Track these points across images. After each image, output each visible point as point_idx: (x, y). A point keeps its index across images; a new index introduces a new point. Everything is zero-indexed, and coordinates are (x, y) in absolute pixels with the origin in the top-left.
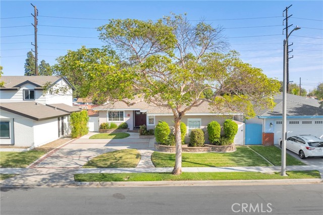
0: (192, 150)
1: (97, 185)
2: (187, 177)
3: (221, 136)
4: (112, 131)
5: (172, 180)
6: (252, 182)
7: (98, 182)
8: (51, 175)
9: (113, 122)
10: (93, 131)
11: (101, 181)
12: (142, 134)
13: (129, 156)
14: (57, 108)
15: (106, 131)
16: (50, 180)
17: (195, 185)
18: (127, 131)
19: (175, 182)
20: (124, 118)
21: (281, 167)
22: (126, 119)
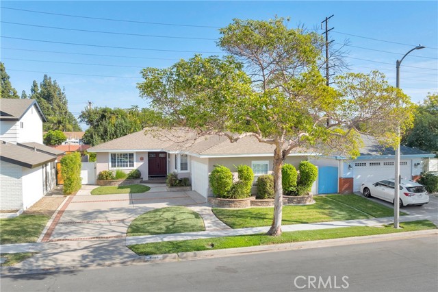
0: (265, 204)
1: (174, 258)
2: (290, 238)
3: (298, 183)
4: (120, 183)
5: (273, 243)
6: (369, 238)
7: (175, 254)
8: (91, 249)
9: (120, 168)
10: (86, 183)
11: (179, 252)
12: (172, 185)
13: (184, 216)
14: (38, 150)
15: (110, 183)
16: (95, 256)
17: (304, 248)
18: (141, 182)
19: (279, 245)
20: (135, 163)
21: (393, 218)
22: (137, 165)
